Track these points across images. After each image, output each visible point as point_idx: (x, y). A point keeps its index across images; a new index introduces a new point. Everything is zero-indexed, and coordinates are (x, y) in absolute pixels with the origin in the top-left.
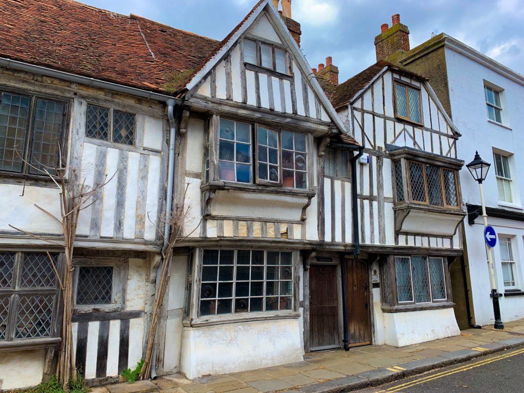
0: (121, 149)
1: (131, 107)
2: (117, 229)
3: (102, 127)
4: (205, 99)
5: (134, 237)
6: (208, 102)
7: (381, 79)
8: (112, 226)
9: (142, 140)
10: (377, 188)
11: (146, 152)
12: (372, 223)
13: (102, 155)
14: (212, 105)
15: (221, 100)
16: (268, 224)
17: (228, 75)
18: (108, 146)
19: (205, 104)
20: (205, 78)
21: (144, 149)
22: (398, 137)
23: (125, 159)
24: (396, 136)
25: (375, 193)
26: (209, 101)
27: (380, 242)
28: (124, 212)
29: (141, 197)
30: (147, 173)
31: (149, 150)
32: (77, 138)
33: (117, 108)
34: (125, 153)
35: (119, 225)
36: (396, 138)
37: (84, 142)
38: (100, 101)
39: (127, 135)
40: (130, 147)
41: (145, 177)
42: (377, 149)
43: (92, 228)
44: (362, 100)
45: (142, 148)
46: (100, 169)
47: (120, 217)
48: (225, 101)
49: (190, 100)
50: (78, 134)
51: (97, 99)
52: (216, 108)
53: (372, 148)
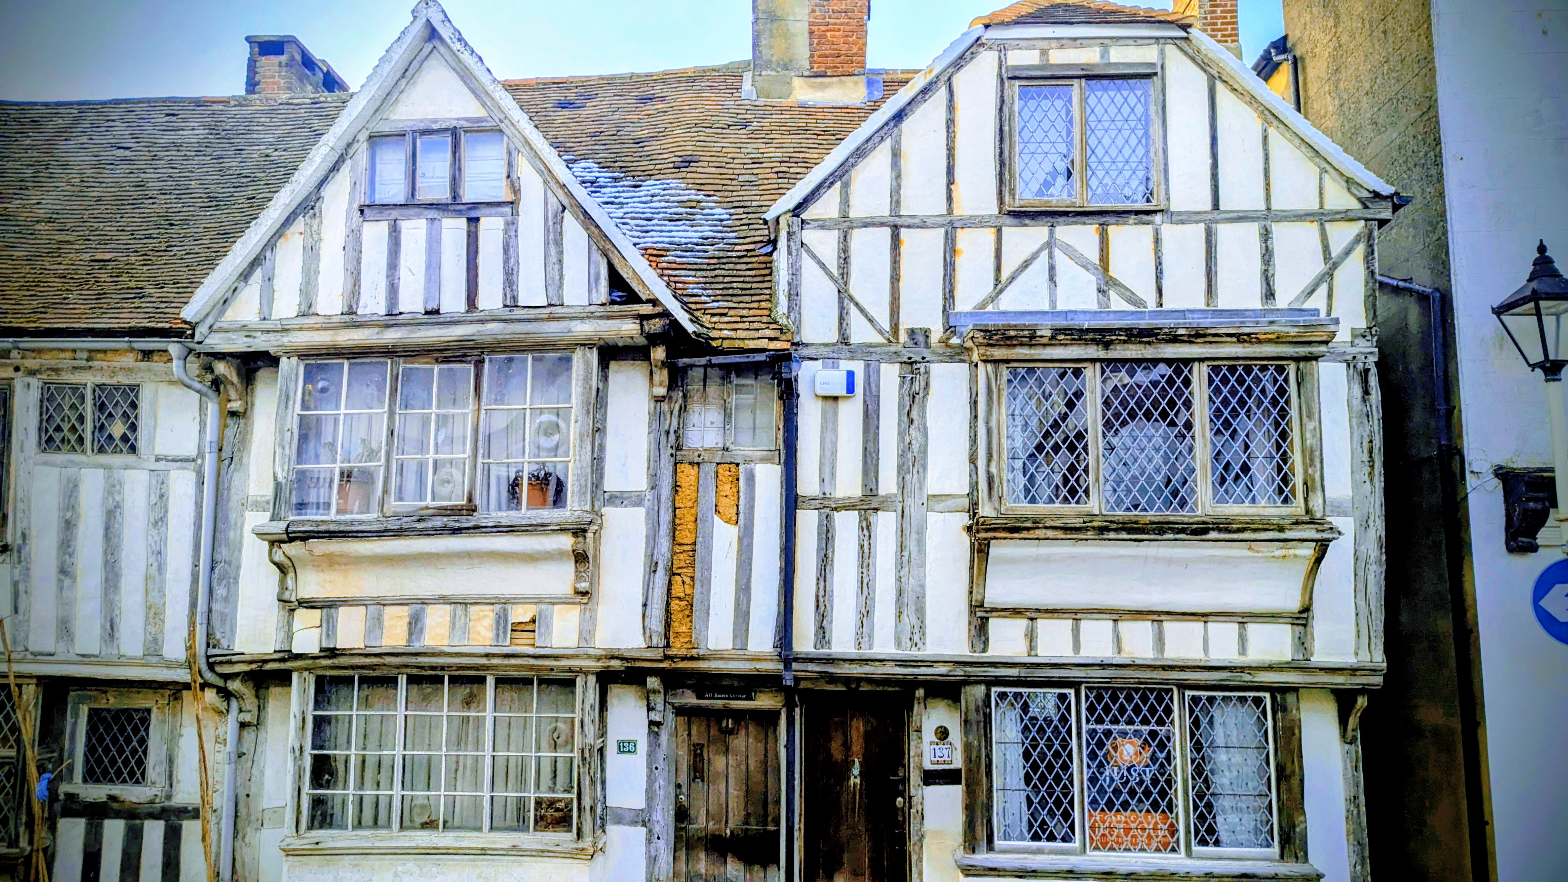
0: (108, 467)
1: (129, 370)
2: (107, 638)
3: (73, 426)
4: (245, 329)
5: (141, 654)
6: (253, 334)
7: (942, 93)
8: (97, 632)
9: (152, 440)
10: (900, 468)
11: (162, 465)
12: (865, 585)
13: (71, 486)
14: (265, 337)
15: (284, 322)
16: (472, 609)
17: (312, 252)
18: (81, 466)
19: (246, 339)
20: (245, 276)
21: (157, 460)
22: (1012, 279)
23: (118, 488)
24: (1005, 275)
25: (888, 484)
26: (256, 330)
27: (899, 644)
28: (120, 601)
29: (156, 564)
30: (166, 511)
31: (167, 461)
32: (22, 459)
33: (99, 380)
34: (117, 474)
35: (111, 631)
36: (1000, 286)
37: (35, 464)
38: (63, 373)
39: (125, 434)
40: (131, 459)
41: (161, 519)
42: (903, 337)
43: (60, 638)
44: (846, 186)
45: (154, 458)
46: (69, 515)
47: (113, 611)
48: (294, 322)
49: (207, 341)
50: (22, 451)
51: (56, 370)
52: (279, 343)
53: (880, 339)
